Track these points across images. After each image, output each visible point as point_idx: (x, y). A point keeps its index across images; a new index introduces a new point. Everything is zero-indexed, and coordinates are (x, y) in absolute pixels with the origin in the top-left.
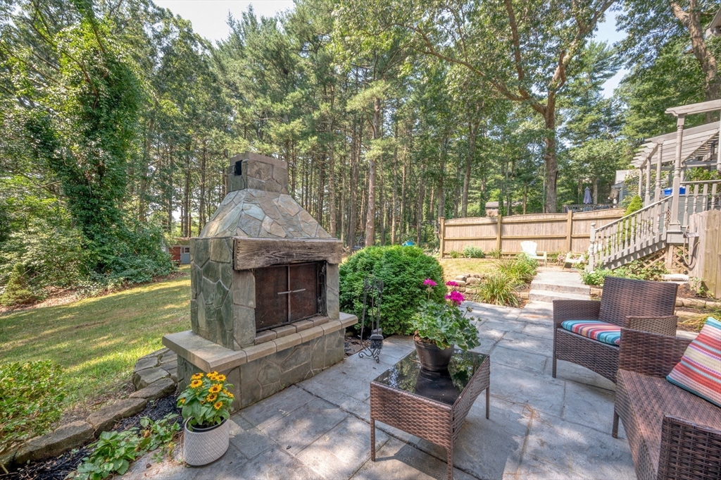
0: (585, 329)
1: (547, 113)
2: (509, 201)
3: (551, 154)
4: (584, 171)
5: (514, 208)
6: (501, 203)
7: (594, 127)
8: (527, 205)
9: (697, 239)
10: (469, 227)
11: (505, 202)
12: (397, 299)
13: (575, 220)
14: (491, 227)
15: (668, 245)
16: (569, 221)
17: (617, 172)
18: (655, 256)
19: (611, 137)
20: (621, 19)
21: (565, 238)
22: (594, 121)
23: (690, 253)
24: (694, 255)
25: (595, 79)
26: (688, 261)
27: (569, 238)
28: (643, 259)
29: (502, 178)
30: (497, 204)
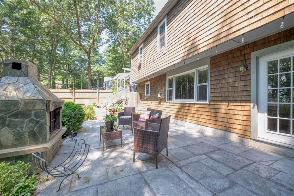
0: (125, 117)
1: (88, 54)
2: (67, 82)
3: (89, 68)
4: (95, 75)
5: (69, 85)
6: (63, 82)
7: (97, 61)
8: (75, 85)
9: (128, 98)
10: (59, 93)
11: (65, 82)
12: (74, 120)
13: (99, 92)
14: (70, 93)
15: (123, 100)
16: (98, 92)
17: (105, 77)
18: (121, 103)
19: (102, 66)
20: (107, 33)
21: (97, 98)
22: (97, 59)
23: (127, 101)
24: (128, 102)
25: (98, 45)
26: (127, 104)
27: (98, 98)
28: (119, 103)
29: (65, 72)
30: (61, 82)
